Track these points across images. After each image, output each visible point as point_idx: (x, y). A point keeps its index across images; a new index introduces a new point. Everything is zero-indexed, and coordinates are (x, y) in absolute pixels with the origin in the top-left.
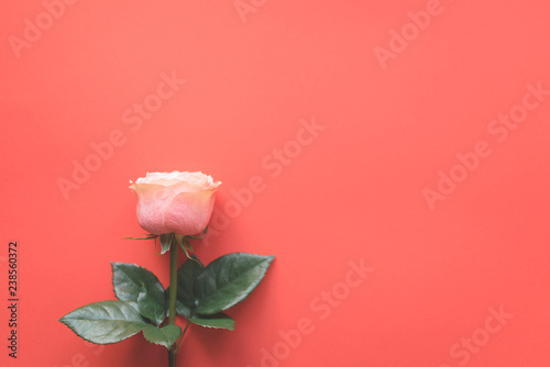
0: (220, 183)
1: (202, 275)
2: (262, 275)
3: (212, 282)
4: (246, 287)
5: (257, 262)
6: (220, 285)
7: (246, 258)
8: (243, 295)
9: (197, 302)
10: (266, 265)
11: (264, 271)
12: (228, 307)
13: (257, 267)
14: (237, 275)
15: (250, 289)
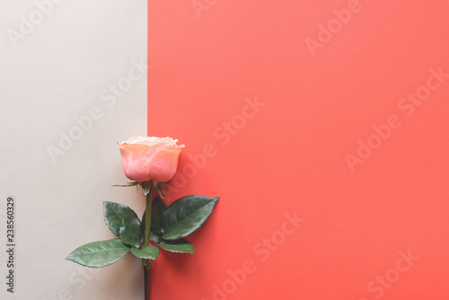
0: (183, 146)
1: (166, 212)
2: (210, 211)
3: (174, 216)
4: (199, 219)
5: (207, 202)
6: (180, 219)
7: (198, 199)
8: (198, 225)
9: (162, 231)
10: (212, 203)
11: (212, 208)
12: (187, 234)
13: (207, 206)
14: (192, 211)
15: (202, 221)
